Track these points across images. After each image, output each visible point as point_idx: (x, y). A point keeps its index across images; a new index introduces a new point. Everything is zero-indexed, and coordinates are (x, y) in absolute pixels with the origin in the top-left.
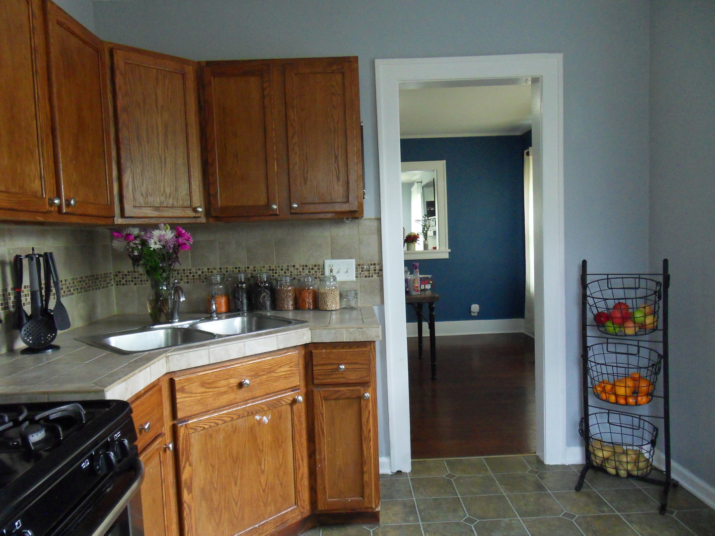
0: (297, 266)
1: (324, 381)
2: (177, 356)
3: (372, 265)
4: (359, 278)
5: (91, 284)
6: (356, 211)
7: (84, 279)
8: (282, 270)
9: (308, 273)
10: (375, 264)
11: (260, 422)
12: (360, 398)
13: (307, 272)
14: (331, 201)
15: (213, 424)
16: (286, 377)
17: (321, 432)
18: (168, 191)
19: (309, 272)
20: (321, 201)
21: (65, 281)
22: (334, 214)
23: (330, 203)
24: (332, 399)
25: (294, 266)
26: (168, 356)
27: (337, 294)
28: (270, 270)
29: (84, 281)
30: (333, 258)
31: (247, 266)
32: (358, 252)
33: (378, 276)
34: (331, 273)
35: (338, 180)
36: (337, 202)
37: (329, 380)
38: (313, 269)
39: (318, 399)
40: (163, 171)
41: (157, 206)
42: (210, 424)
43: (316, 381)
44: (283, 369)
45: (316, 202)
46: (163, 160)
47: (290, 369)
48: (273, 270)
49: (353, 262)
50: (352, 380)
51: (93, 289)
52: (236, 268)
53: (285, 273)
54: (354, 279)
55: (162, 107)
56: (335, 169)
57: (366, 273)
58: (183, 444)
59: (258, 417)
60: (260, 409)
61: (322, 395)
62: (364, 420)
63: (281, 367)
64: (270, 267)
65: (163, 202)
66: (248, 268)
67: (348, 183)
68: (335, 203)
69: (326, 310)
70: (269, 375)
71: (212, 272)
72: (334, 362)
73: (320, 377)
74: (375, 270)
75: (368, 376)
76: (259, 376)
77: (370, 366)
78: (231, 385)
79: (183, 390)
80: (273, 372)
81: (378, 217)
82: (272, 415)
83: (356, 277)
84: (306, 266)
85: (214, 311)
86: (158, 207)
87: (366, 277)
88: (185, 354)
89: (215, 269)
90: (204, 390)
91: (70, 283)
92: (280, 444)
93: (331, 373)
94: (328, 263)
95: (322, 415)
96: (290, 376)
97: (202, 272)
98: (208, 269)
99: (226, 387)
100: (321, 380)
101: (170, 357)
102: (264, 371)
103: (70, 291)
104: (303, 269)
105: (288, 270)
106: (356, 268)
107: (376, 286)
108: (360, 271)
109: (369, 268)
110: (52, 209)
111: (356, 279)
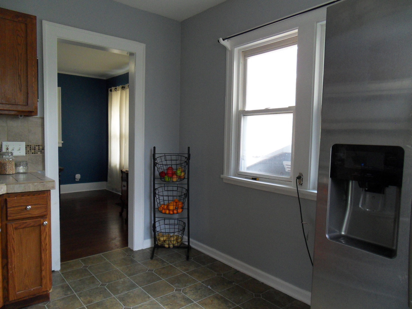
1: (15, 217)
3: (37, 146)
4: (28, 154)
6: (33, 112)
10: (39, 146)
12: (41, 225)
14: (15, 104)
17: (12, 250)
20: (7, 103)
22: (17, 112)
23: (14, 105)
24: (21, 228)
27: (14, 163)
30: (8, 140)
32: (27, 138)
33: (41, 153)
34: (7, 151)
35: (21, 91)
36: (20, 105)
37: (19, 216)
39: (10, 229)
43: (9, 218)
45: (4, 103)
49: (23, 145)
50: (35, 215)
54: (24, 154)
56: (19, 83)
57: (33, 151)
61: (14, 227)
62: (43, 238)
67: (28, 93)
68: (18, 105)
69: (6, 174)
72: (23, 204)
73: (12, 215)
74: (39, 149)
75: (45, 211)
77: (47, 206)
81: (43, 117)
83: (26, 153)
87: (33, 153)
93: (20, 212)
94: (5, 144)
95: (14, 239)
100: (14, 216)
106: (26, 148)
107: (40, 159)
108: (29, 149)
109: (35, 147)
111: (26, 155)
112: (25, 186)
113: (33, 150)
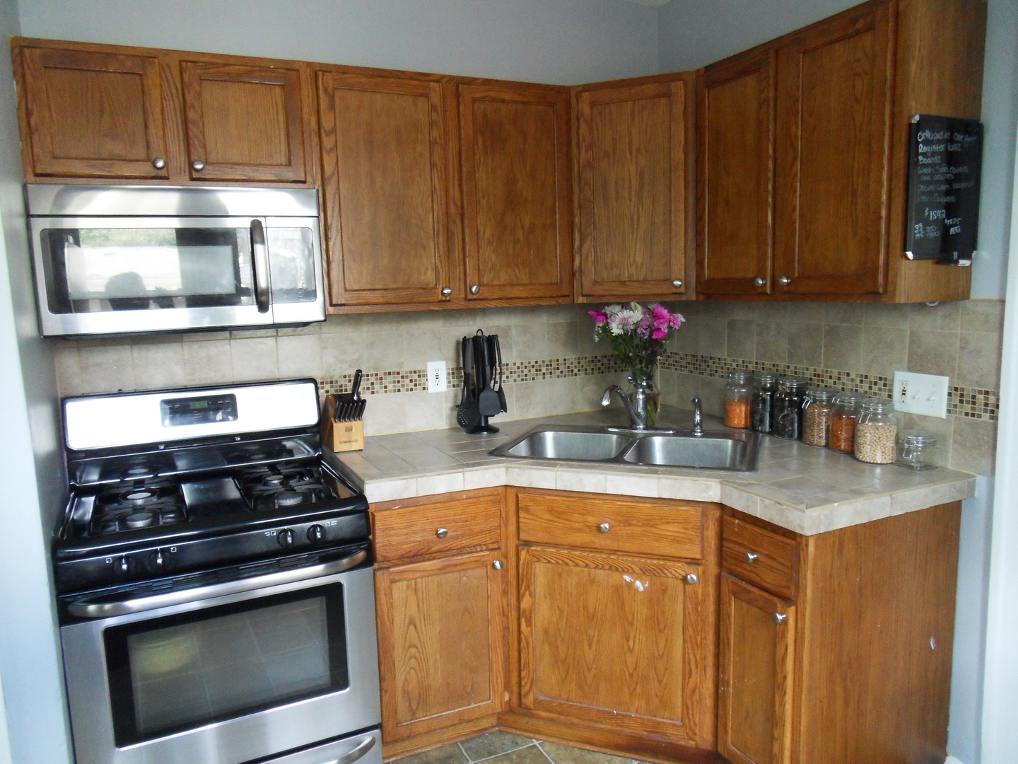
0: (853, 376)
1: (733, 567)
3: (980, 392)
4: (953, 416)
8: (831, 377)
9: (867, 389)
10: (987, 393)
11: (630, 585)
13: (866, 387)
15: (561, 562)
16: (675, 540)
18: (639, 260)
19: (870, 388)
21: (565, 360)
24: (744, 600)
25: (848, 375)
26: (508, 468)
28: (815, 375)
30: (910, 369)
31: (787, 364)
32: (956, 365)
33: (992, 417)
34: (904, 397)
35: (855, 234)
38: (876, 384)
39: (726, 590)
40: (635, 236)
42: (558, 561)
43: (724, 563)
44: (672, 527)
46: (635, 222)
47: (683, 531)
48: (819, 376)
49: (944, 383)
50: (768, 583)
51: (616, 371)
52: (774, 365)
53: (835, 383)
54: (944, 414)
55: (638, 150)
56: (852, 214)
57: (968, 408)
58: (523, 570)
59: (627, 578)
60: (629, 568)
62: (779, 655)
63: (668, 523)
64: (815, 370)
65: (633, 275)
66: (788, 367)
70: (644, 528)
71: (747, 366)
74: (986, 405)
76: (630, 525)
78: (588, 524)
79: (527, 510)
80: (653, 526)
81: (1004, 299)
82: (650, 584)
83: (949, 411)
84: (866, 377)
85: (698, 424)
87: (967, 414)
88: (526, 471)
89: (750, 363)
90: (551, 517)
91: (572, 363)
92: (662, 626)
93: (739, 558)
94: (901, 378)
95: (729, 617)
96: (684, 540)
97: (737, 365)
98: (743, 362)
99: (581, 524)
100: (730, 564)
101: (510, 469)
102: (638, 521)
103: (572, 371)
104: (861, 382)
105: (839, 379)
106: (950, 394)
107: (985, 438)
108: (956, 400)
109: (974, 397)
110: (448, 299)
111: (948, 416)
113: (970, 406)
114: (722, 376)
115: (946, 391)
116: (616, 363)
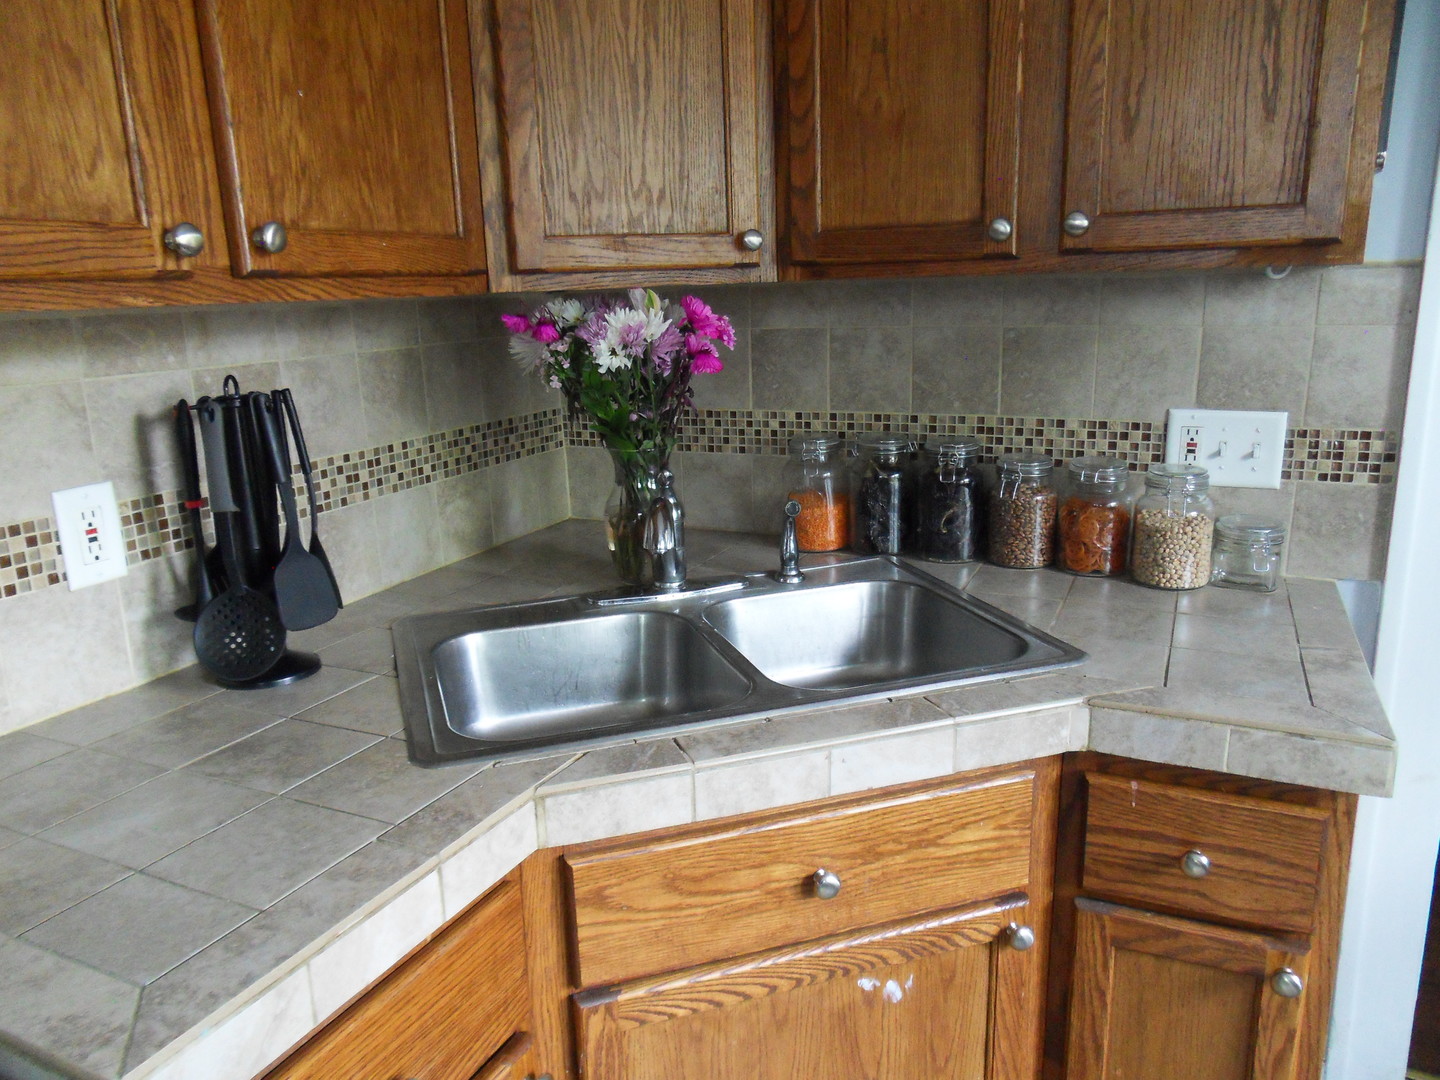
0: (1072, 424)
1: (1121, 887)
2: (573, 797)
3: (1354, 435)
4: (1294, 481)
5: (490, 446)
6: (1335, 241)
7: (467, 434)
8: (1019, 432)
9: (1106, 449)
10: (1367, 435)
11: (871, 999)
12: (1257, 981)
13: (1103, 444)
14: (1226, 203)
15: (703, 1006)
16: (979, 860)
17: (1089, 1044)
18: (655, 181)
19: (1113, 446)
20: (1184, 204)
21: (404, 445)
22: (1233, 253)
23: (1223, 209)
24: (1148, 953)
25: (1061, 423)
26: (543, 798)
27: (1206, 532)
28: (981, 430)
29: (468, 441)
30: (1201, 404)
31: (910, 414)
32: (1304, 389)
33: (1375, 480)
34: (1191, 456)
35: (1270, 113)
36: (1252, 207)
37: (1141, 890)
38: (1125, 436)
39: (1089, 938)
40: (642, 113)
41: (620, 231)
42: (695, 1005)
43: (1089, 882)
44: (970, 834)
45: (1165, 206)
46: (641, 79)
47: (997, 833)
48: (990, 430)
49: (1277, 425)
50: (1236, 909)
51: (498, 460)
52: (878, 418)
53: (1029, 442)
54: (1276, 482)
56: (1264, 67)
57: (1327, 466)
58: (598, 1065)
59: (866, 984)
60: (875, 960)
61: (1108, 931)
62: (1264, 1054)
63: (963, 826)
64: (981, 420)
65: (640, 219)
66: (915, 419)
67: (1312, 123)
68: (1244, 207)
69: (1157, 587)
70: (911, 855)
71: (808, 425)
72: (1169, 831)
73: (1106, 872)
74: (1364, 457)
75: (1303, 912)
76: (879, 856)
77: (1318, 881)
78: (774, 886)
79: (599, 899)
80: (933, 843)
81: (1417, 258)
82: (917, 979)
83: (1286, 475)
84: (1103, 425)
85: (791, 557)
86: (625, 235)
87: (1323, 477)
88: (602, 792)
89: (816, 416)
90: (675, 900)
91: (419, 452)
92: (941, 1062)
93: (1151, 867)
94: (1182, 420)
95: (1103, 994)
96: (996, 855)
97: (782, 424)
98: (799, 416)
99: (757, 892)
100: (1108, 880)
101: (549, 802)
102: (897, 841)
103: (421, 471)
104: (1092, 435)
105: (1040, 433)
106: (1290, 445)
107: (1361, 516)
108: (1302, 454)
109: (1341, 446)
110: (185, 265)
111: (1282, 484)
112: (1189, 737)
113: (1330, 462)
114: (742, 450)
115: (1282, 439)
116: (496, 443)
